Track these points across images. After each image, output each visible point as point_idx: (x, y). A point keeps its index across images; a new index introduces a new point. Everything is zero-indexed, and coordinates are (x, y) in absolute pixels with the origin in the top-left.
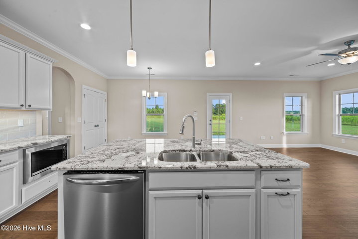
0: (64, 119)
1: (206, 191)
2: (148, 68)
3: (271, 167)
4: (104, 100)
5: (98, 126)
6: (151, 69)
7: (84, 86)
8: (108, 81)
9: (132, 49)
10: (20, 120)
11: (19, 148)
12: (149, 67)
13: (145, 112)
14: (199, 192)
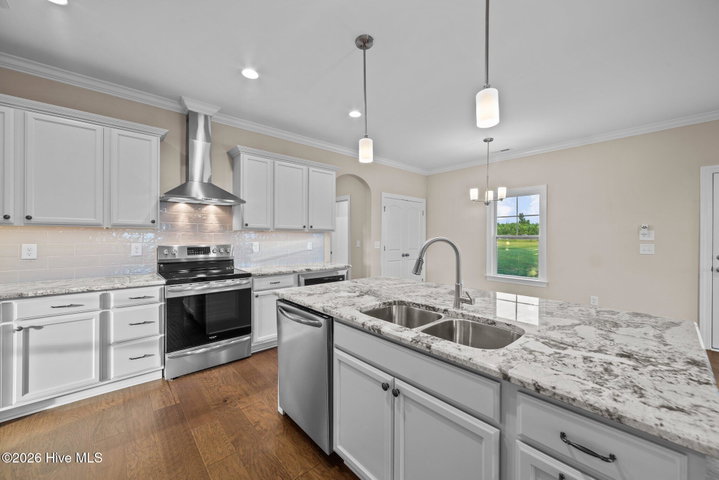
0: (362, 244)
1: (399, 384)
2: (485, 141)
3: (538, 388)
4: (420, 213)
5: (407, 255)
6: (491, 140)
7: (384, 194)
8: (428, 179)
9: (366, 137)
10: (310, 243)
11: (294, 272)
12: (484, 138)
13: (492, 232)
14: (388, 379)
